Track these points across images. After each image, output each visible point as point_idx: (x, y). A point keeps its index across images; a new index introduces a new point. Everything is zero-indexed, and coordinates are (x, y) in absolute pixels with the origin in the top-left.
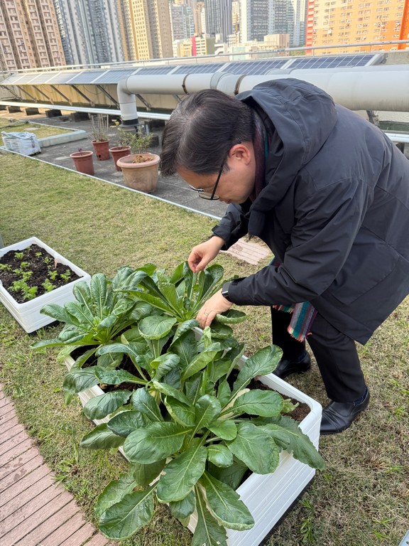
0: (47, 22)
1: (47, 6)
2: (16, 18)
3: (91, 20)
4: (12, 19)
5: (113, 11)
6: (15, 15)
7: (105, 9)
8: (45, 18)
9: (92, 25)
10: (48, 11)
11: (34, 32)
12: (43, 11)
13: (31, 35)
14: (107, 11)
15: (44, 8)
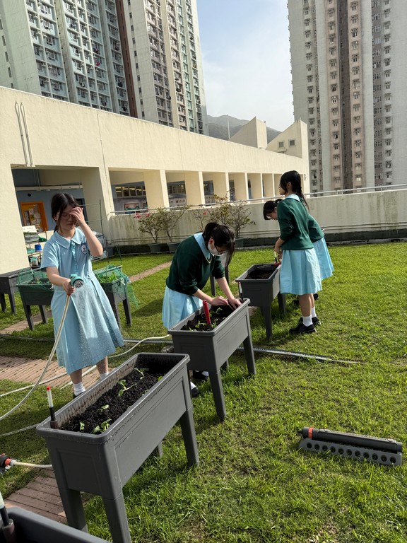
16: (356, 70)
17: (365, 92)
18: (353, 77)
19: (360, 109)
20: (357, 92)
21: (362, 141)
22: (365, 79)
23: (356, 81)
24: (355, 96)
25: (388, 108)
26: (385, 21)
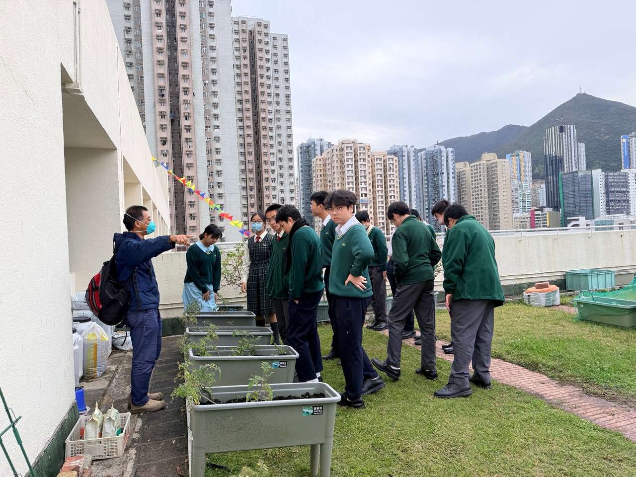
0: (391, 197)
1: (394, 186)
2: (366, 195)
3: (428, 196)
4: (362, 196)
5: (452, 188)
6: (365, 192)
7: (443, 186)
8: (389, 194)
9: (428, 201)
10: (394, 189)
11: (378, 205)
12: (389, 189)
13: (375, 208)
14: (445, 188)
15: (391, 187)
16: (188, 129)
17: (197, 152)
18: (185, 135)
19: (194, 169)
20: (190, 151)
21: (196, 202)
22: (197, 140)
23: (188, 140)
24: (188, 154)
25: (219, 173)
26: (213, 90)
